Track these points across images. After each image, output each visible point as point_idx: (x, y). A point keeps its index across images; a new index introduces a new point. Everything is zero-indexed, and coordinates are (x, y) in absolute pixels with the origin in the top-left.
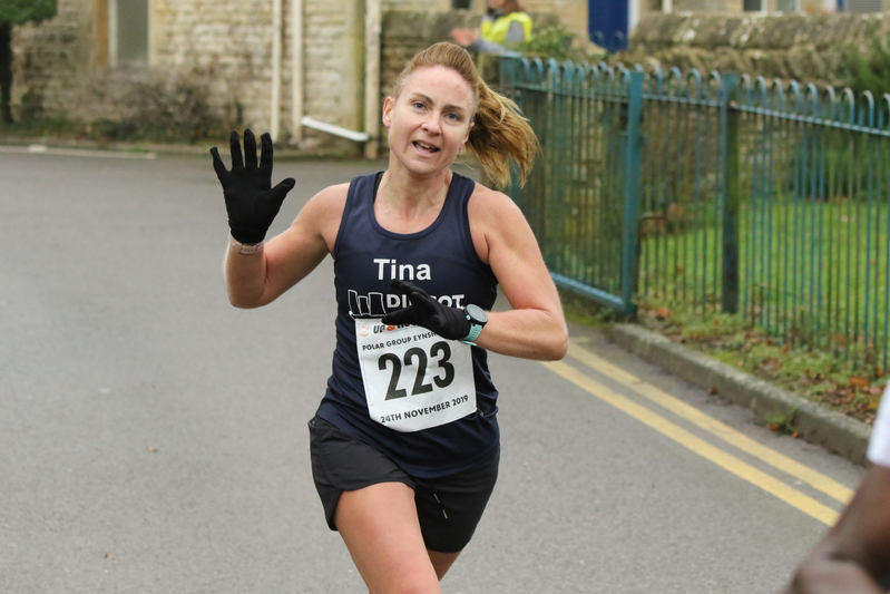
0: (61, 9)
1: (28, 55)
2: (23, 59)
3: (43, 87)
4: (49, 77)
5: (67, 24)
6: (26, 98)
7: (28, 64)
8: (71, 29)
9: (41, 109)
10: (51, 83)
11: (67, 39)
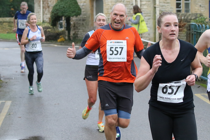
0: (82, 13)
1: (74, 24)
2: (73, 25)
3: (78, 31)
4: (79, 29)
5: (84, 16)
6: (74, 34)
7: (74, 26)
8: (85, 17)
9: (78, 37)
10: (80, 31)
11: (84, 20)
